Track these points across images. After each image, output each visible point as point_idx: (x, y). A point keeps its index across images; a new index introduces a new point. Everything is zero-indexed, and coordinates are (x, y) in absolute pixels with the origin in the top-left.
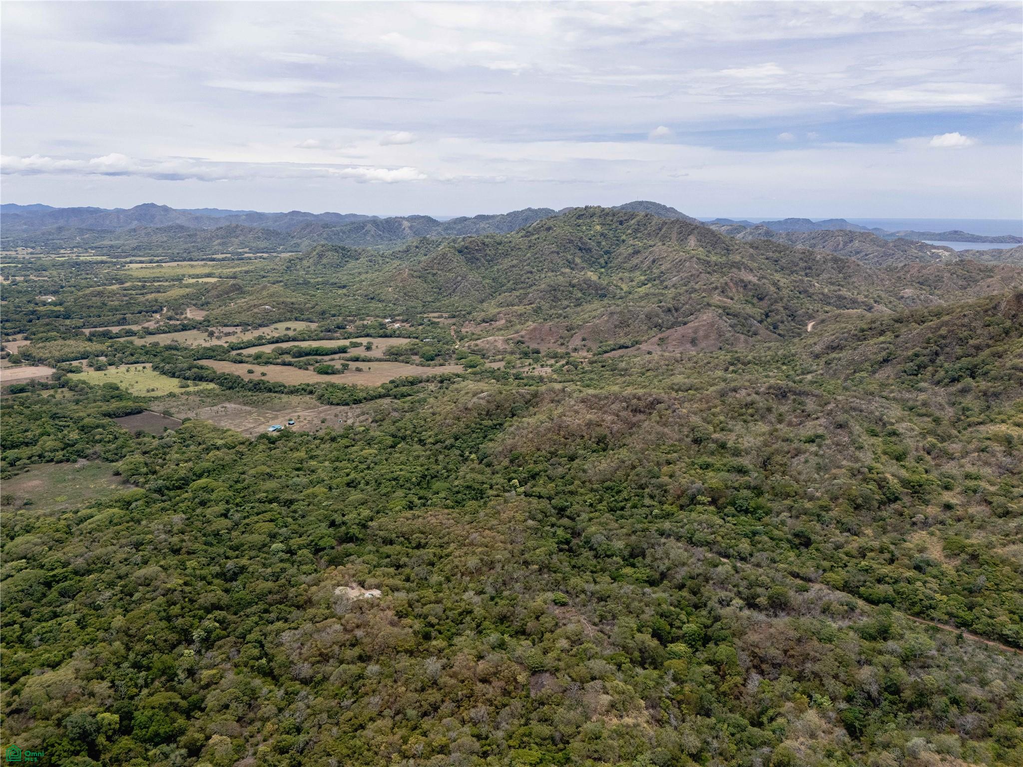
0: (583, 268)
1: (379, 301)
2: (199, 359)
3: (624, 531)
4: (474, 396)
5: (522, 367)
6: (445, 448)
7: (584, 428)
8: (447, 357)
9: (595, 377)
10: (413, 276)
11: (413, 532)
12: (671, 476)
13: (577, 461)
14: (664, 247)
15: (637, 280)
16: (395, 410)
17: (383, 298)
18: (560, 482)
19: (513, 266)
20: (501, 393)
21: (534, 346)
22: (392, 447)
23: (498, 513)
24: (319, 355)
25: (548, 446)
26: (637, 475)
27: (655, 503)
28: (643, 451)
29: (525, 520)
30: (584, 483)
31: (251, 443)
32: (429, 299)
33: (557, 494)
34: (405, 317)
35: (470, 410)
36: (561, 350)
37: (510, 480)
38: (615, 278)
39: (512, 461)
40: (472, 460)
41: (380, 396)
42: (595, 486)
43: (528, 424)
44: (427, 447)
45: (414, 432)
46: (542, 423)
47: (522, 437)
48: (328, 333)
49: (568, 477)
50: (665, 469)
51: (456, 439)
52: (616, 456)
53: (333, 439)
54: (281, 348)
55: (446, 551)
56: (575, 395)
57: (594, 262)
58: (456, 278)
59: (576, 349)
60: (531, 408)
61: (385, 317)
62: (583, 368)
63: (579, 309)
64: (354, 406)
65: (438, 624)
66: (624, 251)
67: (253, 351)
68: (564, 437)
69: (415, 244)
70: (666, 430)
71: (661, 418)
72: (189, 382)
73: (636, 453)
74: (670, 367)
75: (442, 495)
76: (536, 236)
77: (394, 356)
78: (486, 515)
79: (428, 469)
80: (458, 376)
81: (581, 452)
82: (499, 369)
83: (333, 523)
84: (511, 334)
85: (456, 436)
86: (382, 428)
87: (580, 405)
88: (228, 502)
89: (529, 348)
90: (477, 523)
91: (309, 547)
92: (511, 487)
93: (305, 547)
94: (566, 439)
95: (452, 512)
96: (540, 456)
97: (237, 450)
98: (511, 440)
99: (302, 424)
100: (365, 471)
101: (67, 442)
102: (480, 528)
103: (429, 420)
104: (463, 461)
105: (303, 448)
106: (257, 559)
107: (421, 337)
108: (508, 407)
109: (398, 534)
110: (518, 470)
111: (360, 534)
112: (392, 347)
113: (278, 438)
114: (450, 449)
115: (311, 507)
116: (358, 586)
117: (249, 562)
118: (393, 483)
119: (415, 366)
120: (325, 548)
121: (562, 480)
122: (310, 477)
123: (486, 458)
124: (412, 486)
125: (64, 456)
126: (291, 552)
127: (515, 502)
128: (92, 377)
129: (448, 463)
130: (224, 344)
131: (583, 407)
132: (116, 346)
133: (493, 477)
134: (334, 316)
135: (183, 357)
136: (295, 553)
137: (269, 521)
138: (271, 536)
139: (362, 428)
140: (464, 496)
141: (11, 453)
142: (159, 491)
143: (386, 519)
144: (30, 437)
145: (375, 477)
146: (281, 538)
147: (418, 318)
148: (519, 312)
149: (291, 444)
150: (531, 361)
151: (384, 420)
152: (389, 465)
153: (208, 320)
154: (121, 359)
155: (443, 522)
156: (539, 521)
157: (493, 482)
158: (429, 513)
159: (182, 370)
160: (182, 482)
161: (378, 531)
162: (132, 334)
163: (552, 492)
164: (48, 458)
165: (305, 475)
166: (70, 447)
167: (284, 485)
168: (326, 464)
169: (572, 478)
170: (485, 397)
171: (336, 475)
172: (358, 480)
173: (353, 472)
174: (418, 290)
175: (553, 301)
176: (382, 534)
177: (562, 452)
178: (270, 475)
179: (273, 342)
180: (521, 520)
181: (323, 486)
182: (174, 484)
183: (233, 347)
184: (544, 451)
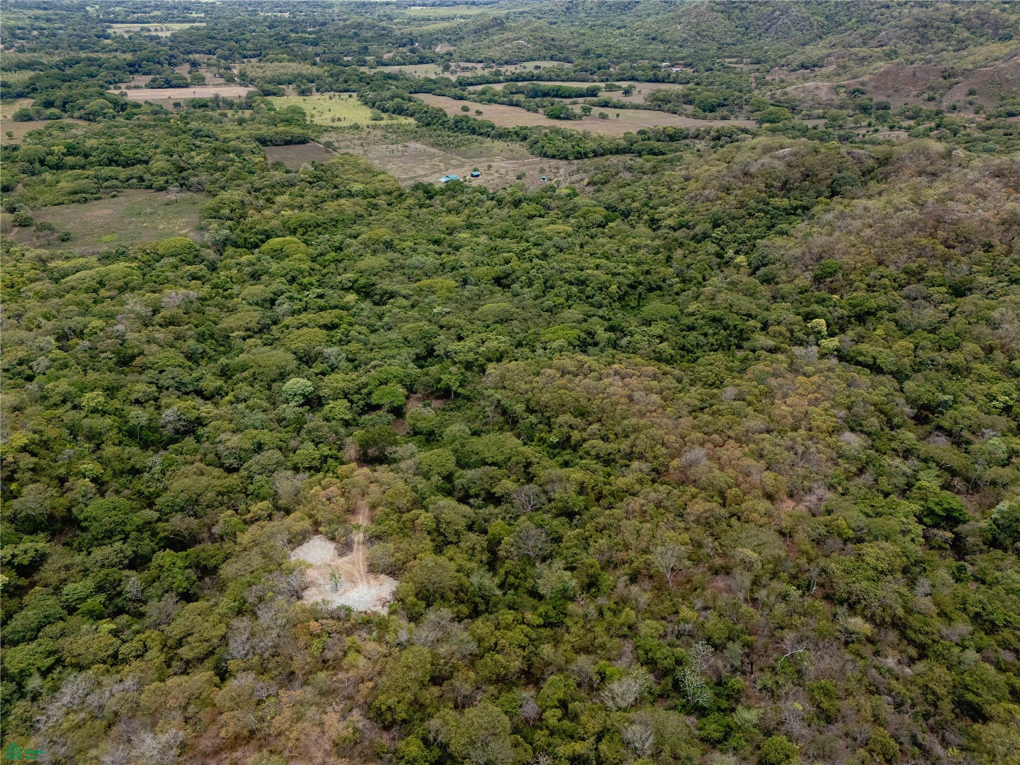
1: (662, 42)
2: (416, 92)
4: (765, 153)
5: (855, 128)
6: (693, 238)
7: (995, 229)
8: (736, 109)
10: (713, 10)
11: (562, 408)
13: (970, 298)
16: (630, 169)
17: (668, 37)
18: (925, 340)
21: (879, 98)
22: (602, 225)
23: (769, 394)
24: (561, 97)
25: (904, 258)
29: (835, 431)
30: (990, 350)
31: (401, 195)
32: (729, 40)
33: (919, 367)
34: (689, 60)
35: (752, 176)
36: (929, 107)
37: (808, 317)
39: (818, 279)
40: (738, 267)
41: (618, 151)
43: (866, 209)
44: (660, 232)
45: (646, 205)
46: (898, 210)
47: (849, 233)
48: (584, 74)
49: (946, 331)
51: (716, 225)
53: (516, 204)
54: (516, 86)
55: (620, 482)
58: (773, 12)
59: (954, 108)
60: (874, 183)
61: (663, 61)
63: (963, 53)
64: (576, 162)
67: (479, 88)
68: (945, 242)
72: (384, 115)
75: (656, 329)
77: (659, 103)
78: (740, 398)
79: (648, 272)
80: (745, 131)
81: (982, 279)
82: (815, 128)
83: (431, 352)
84: (845, 80)
85: (716, 220)
86: (598, 195)
87: (992, 182)
88: (293, 280)
89: (871, 100)
90: (713, 414)
91: (355, 398)
92: (808, 335)
93: (346, 396)
94: (949, 247)
95: (665, 374)
96: (882, 277)
97: (374, 201)
98: (824, 238)
99: (489, 178)
100: (536, 261)
101: (183, 164)
102: (716, 431)
103: (676, 187)
104: (719, 265)
105: (467, 211)
106: (241, 406)
107: (705, 82)
108: (826, 179)
109: (532, 404)
110: (830, 299)
111: (461, 386)
112: (659, 91)
113: (442, 192)
114: (699, 242)
115: (410, 313)
116: (363, 543)
117: (216, 411)
118: (574, 289)
119: (684, 117)
120: (378, 407)
121: (931, 336)
122: (445, 258)
123: (765, 265)
124: (606, 302)
125: (167, 182)
126: (313, 402)
127: (814, 374)
128: (288, 100)
129: (688, 266)
130: (454, 78)
131: (999, 186)
132: (334, 71)
133: (774, 306)
134: (599, 56)
135: (397, 87)
136: (323, 405)
137: (325, 327)
138: (306, 359)
139: (567, 191)
140: (702, 338)
141: (106, 171)
142: (221, 246)
143: (522, 364)
144: (150, 154)
145: (548, 273)
146: (318, 367)
147: (708, 64)
148: (861, 55)
149: (453, 202)
150: (873, 120)
151: (606, 182)
152: (581, 256)
153: (451, 55)
154: (331, 84)
155: (637, 395)
156: (869, 434)
157: (772, 316)
158: (616, 366)
159: (384, 100)
160: (260, 237)
161: (496, 388)
162: (364, 63)
163: (906, 360)
164: (146, 183)
165: (440, 254)
166: (180, 172)
167: (397, 264)
168: (483, 239)
169: (957, 335)
170: (784, 157)
171: (486, 260)
172: (518, 274)
173: (515, 258)
174: (716, 29)
175: (918, 42)
176: (499, 396)
177: (938, 274)
178: (389, 245)
179: (511, 80)
180: (824, 427)
181: (454, 277)
182: (246, 239)
183: (463, 84)
184: (892, 268)
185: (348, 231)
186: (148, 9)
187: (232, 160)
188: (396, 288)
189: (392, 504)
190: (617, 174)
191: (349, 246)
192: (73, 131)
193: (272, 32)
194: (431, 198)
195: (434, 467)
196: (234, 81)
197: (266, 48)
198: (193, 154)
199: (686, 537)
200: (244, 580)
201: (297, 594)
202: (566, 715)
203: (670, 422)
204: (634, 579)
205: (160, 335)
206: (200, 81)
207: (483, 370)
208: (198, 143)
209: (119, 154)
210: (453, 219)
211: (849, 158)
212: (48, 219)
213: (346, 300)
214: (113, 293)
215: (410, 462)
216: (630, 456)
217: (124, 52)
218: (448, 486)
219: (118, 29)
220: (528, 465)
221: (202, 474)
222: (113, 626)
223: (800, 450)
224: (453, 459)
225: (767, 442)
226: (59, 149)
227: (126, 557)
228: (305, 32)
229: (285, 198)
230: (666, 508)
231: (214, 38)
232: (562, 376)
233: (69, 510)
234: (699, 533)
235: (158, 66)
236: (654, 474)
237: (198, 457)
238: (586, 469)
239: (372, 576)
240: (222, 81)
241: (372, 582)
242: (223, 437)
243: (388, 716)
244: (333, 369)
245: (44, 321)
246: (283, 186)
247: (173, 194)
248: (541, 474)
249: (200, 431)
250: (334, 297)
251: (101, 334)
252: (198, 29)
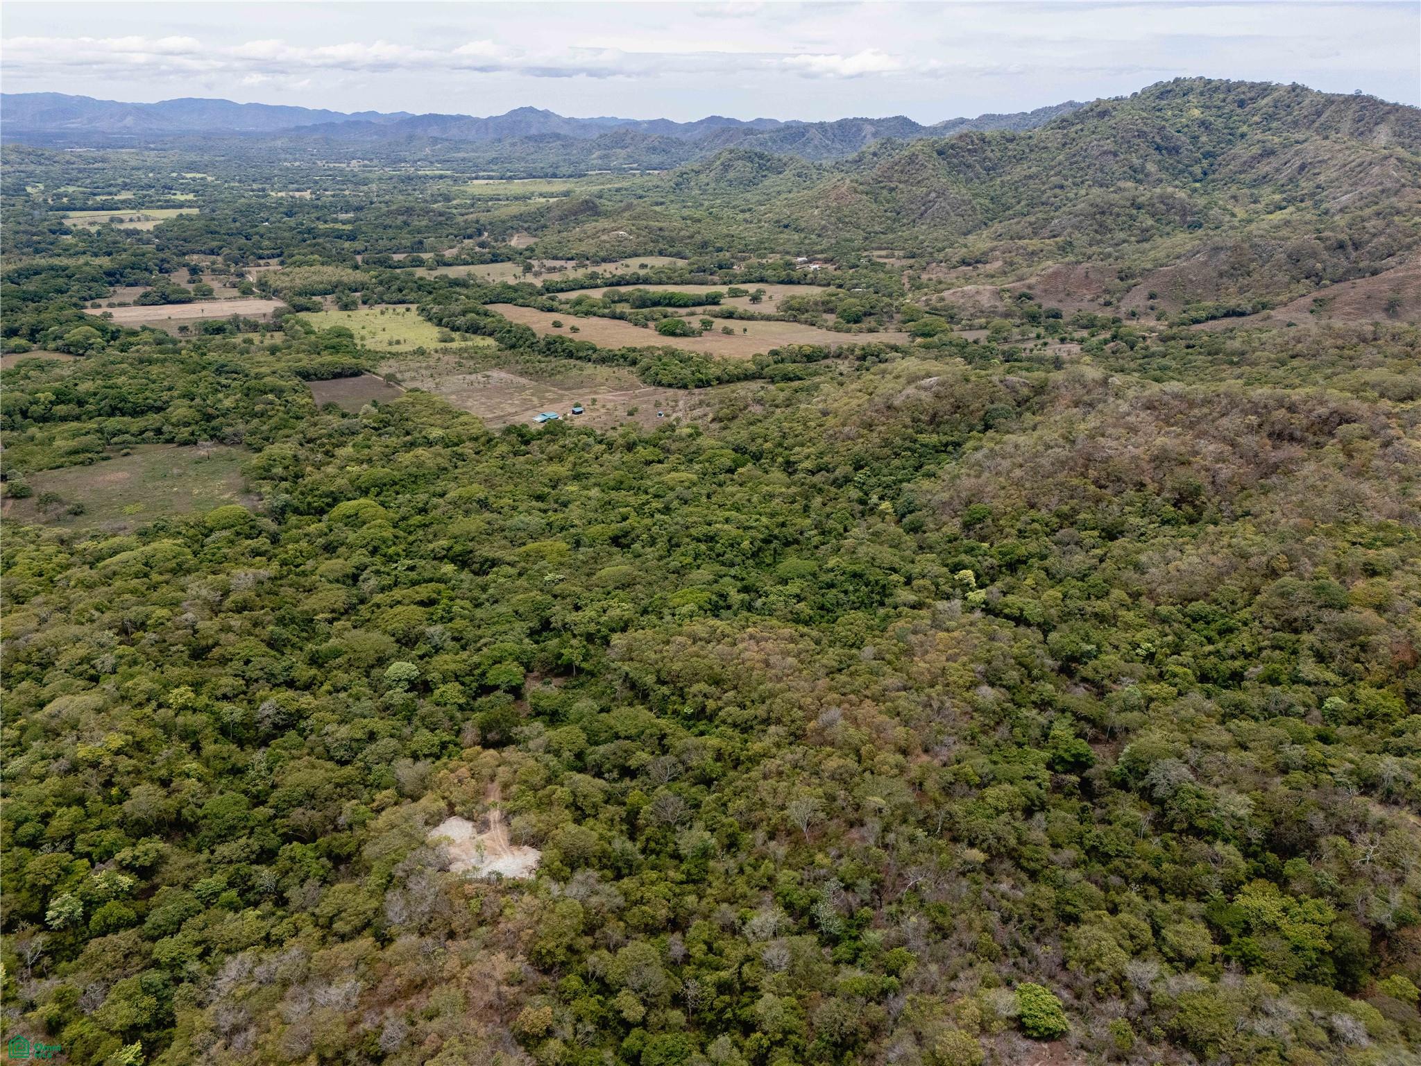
0: (1161, 181)
1: (797, 230)
2: (492, 302)
3: (1251, 758)
4: (909, 383)
5: (1024, 340)
6: (834, 482)
7: (1145, 466)
8: (885, 319)
9: (1173, 364)
10: (856, 192)
11: (695, 677)
12: (1380, 608)
13: (1121, 541)
14: (1327, 142)
15: (1265, 201)
16: (760, 402)
17: (803, 225)
18: (1074, 586)
19: (1030, 177)
20: (967, 380)
21: (1050, 304)
22: (731, 471)
23: (909, 652)
24: (674, 306)
25: (1055, 500)
26: (1282, 595)
27: (1330, 676)
28: (1300, 533)
29: (973, 685)
30: (1136, 596)
31: (490, 440)
32: (877, 228)
33: (1066, 616)
34: (830, 255)
35: (897, 410)
36: (1105, 314)
37: (955, 568)
38: (1221, 197)
39: (967, 526)
40: (883, 515)
41: (748, 377)
42: (1164, 610)
43: (1017, 446)
44: (796, 477)
45: (780, 445)
46: (1048, 447)
47: (999, 473)
48: (700, 274)
49: (1096, 577)
50: (1361, 586)
51: (858, 467)
52: (1225, 540)
53: (630, 447)
54: (618, 292)
55: (756, 747)
56: (1131, 393)
57: (1181, 172)
58: (928, 194)
59: (1134, 314)
60: (1028, 415)
61: (798, 255)
62: (1146, 348)
63: (1146, 245)
64: (697, 391)
65: (644, 1024)
66: (1242, 151)
67: (574, 295)
68: (1096, 483)
69: (872, 150)
70: (1366, 488)
71: (1350, 456)
72: (456, 335)
73: (1283, 540)
74: (1346, 352)
75: (793, 588)
76: (1079, 127)
77: (794, 313)
78: (879, 657)
79: (783, 525)
80: (895, 349)
81: (1134, 520)
82: (976, 342)
83: (546, 625)
84: (1009, 283)
85: (858, 461)
86: (725, 433)
87: (1143, 415)
88: (374, 551)
89: (1040, 307)
90: (851, 675)
91: (467, 680)
92: (954, 587)
93: (457, 677)
94: (1101, 487)
95: (802, 636)
96: (1033, 521)
97: (458, 449)
98: (973, 480)
99: (594, 414)
100: (658, 516)
101: (210, 411)
102: (853, 692)
103: (813, 424)
104: (863, 514)
105: (571, 459)
106: (343, 695)
107: (848, 284)
108: (978, 410)
109: (664, 675)
110: (979, 548)
111: (585, 660)
112: (793, 297)
113: (540, 435)
114: (840, 486)
115: (518, 583)
116: (500, 821)
117: (316, 702)
118: (703, 547)
119: (824, 330)
120: (496, 687)
121: (1080, 583)
122: (552, 516)
123: (911, 512)
124: (738, 560)
125: (192, 434)
126: (421, 687)
127: (957, 628)
128: (328, 318)
129: (828, 516)
130: (538, 283)
131: (1150, 419)
132: (384, 276)
133: (918, 558)
134: (720, 250)
135: (467, 297)
136: (432, 691)
137: (421, 603)
138: (407, 641)
139: (689, 431)
140: (842, 595)
141: (114, 423)
142: (279, 514)
143: (649, 632)
144: (165, 398)
145: (672, 529)
146: (422, 648)
147: (852, 257)
148: (1030, 249)
149: (554, 448)
150: (1041, 331)
151: (734, 418)
152: (708, 508)
153: (532, 250)
154: (381, 295)
155: (772, 660)
156: (1008, 688)
157: (916, 569)
158: (749, 630)
159: (453, 315)
160: (326, 500)
161: (623, 660)
162: (420, 263)
163: (1052, 611)
164: (167, 436)
165: (545, 511)
166: (208, 421)
167: (496, 526)
168: (595, 492)
169: (1105, 581)
170: (932, 387)
171: (601, 517)
172: (638, 531)
173: (633, 514)
174: (861, 214)
175: (1096, 231)
176: (626, 668)
177: (1089, 516)
178: (484, 504)
179: (611, 285)
180: (961, 682)
181: (564, 538)
182: (309, 504)
183: (549, 289)
184: (1044, 511)
185: (432, 488)
186: (114, 190)
187: (271, 403)
188: (499, 554)
189: (526, 782)
190: (746, 408)
191: (435, 507)
192: (57, 371)
193: (292, 222)
194: (527, 443)
195: (565, 745)
196: (252, 293)
197: (288, 246)
198: (220, 396)
199: (820, 791)
200: (389, 858)
201: (444, 869)
202: (710, 949)
203: (806, 685)
204: (772, 836)
205: (236, 621)
206: (207, 295)
207: (606, 642)
208: (224, 382)
209: (125, 400)
210: (555, 469)
211: (1003, 388)
212: (48, 488)
213: (443, 571)
214: (166, 577)
215: (540, 741)
216: (767, 721)
217: (96, 255)
218: (580, 764)
219: (77, 220)
220: (664, 736)
221: (314, 767)
222: (258, 912)
223: (936, 705)
224: (584, 736)
225: (904, 701)
226: (46, 396)
227: (253, 852)
228: (335, 221)
229: (348, 450)
230: (802, 768)
231: (216, 232)
232: (694, 643)
233: (179, 812)
234: (831, 787)
235: (147, 274)
236: (792, 738)
237: (306, 751)
238: (722, 736)
239: (514, 848)
240: (235, 292)
241: (516, 853)
242: (329, 728)
243: (548, 960)
244: (437, 649)
245: (97, 614)
246: (342, 434)
247: (206, 449)
248: (677, 744)
249: (303, 724)
250: (427, 567)
251: (169, 624)
252: (190, 218)
